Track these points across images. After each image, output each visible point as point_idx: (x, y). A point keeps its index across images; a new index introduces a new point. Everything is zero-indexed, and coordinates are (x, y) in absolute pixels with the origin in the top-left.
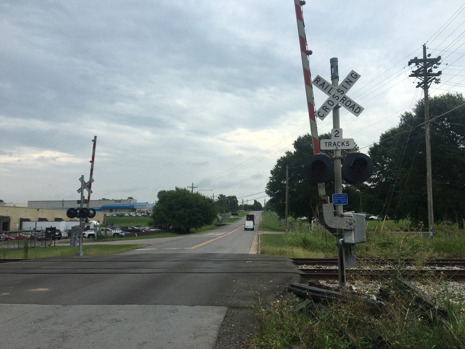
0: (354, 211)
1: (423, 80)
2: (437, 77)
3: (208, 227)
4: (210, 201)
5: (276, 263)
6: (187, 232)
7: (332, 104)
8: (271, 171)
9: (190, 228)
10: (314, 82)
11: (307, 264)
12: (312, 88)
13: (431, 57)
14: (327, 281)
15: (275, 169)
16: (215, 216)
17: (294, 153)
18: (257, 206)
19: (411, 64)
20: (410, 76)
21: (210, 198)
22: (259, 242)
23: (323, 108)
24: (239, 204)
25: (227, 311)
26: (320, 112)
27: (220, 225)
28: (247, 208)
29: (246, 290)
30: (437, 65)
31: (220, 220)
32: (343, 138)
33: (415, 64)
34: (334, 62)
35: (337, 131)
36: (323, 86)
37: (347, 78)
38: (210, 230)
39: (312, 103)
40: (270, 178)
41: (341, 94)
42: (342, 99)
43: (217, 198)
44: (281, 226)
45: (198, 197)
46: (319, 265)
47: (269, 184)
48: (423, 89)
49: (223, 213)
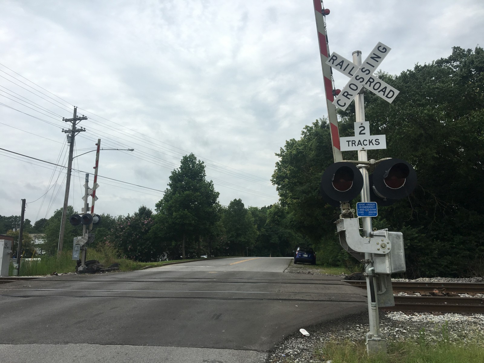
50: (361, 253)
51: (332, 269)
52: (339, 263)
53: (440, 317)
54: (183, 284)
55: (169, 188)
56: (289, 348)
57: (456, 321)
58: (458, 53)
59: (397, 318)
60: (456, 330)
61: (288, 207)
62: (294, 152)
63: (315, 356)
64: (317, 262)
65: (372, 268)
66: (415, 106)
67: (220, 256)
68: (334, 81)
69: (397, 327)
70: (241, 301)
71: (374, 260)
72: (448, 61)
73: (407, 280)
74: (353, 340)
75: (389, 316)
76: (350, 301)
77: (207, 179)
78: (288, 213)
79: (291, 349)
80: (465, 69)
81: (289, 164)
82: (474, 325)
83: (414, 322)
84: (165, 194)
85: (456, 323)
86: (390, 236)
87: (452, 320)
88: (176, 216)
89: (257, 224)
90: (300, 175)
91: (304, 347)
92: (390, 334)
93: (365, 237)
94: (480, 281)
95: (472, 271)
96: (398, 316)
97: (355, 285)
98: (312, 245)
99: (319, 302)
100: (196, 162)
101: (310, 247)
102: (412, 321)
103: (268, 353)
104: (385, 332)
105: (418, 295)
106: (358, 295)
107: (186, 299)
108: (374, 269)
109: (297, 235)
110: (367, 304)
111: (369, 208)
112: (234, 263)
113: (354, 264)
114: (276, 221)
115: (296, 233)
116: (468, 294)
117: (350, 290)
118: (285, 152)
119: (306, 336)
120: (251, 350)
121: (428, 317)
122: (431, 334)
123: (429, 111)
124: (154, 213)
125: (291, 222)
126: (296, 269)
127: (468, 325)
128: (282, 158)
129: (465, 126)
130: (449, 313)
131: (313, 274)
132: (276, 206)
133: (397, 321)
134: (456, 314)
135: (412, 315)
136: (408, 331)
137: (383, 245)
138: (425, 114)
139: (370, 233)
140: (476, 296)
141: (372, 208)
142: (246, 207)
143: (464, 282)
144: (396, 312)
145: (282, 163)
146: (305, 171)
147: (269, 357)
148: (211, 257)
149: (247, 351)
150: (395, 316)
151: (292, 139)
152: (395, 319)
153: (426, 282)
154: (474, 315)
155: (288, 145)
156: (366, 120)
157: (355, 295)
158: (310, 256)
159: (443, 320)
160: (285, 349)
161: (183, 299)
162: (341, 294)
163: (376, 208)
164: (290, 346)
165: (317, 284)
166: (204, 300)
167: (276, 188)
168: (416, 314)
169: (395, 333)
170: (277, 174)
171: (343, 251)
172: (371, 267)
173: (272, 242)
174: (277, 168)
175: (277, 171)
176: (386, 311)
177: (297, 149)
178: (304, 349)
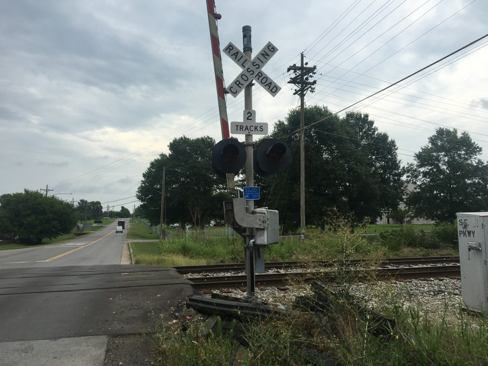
0: (267, 207)
1: (300, 87)
2: (313, 86)
3: (66, 236)
4: (69, 206)
5: (158, 273)
6: (38, 242)
7: (246, 79)
8: (144, 174)
9: (43, 238)
10: (226, 50)
11: (193, 272)
12: (221, 59)
13: (308, 66)
14: (220, 290)
15: (148, 172)
16: (75, 224)
17: (169, 156)
18: (124, 213)
19: (290, 71)
20: (288, 82)
21: (70, 202)
22: (130, 251)
23: (236, 83)
24: (104, 210)
25: (108, 342)
26: (232, 87)
27: (80, 234)
28: (112, 215)
29: (129, 310)
30: (313, 74)
31: (80, 229)
32: (256, 122)
33: (293, 71)
34: (247, 31)
35: (249, 113)
36: (236, 56)
37: (264, 50)
38: (68, 240)
39: (221, 78)
40: (142, 181)
41: (257, 68)
42: (258, 74)
43: (77, 204)
44: (151, 233)
45: (53, 201)
46: (206, 273)
47: (141, 188)
48: (300, 96)
49: (84, 220)
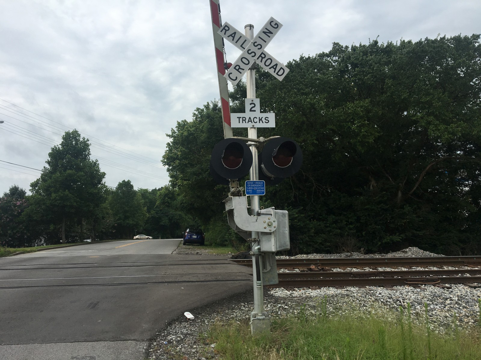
50: (248, 232)
51: (219, 249)
52: (226, 243)
53: (317, 291)
54: (59, 271)
55: (47, 166)
56: (171, 333)
57: (331, 295)
58: (337, 49)
59: (279, 294)
60: (331, 303)
61: (179, 188)
62: (186, 133)
63: (198, 341)
64: (206, 243)
65: (259, 247)
66: (299, 95)
67: (106, 240)
68: (225, 53)
69: (279, 304)
70: (123, 286)
71: (260, 239)
72: (329, 55)
73: (288, 258)
74: (237, 319)
75: (272, 293)
76: (235, 280)
77: (92, 158)
78: (178, 195)
79: (174, 335)
80: (343, 63)
81: (181, 145)
82: (346, 297)
83: (294, 297)
84: (42, 173)
85: (332, 296)
86: (276, 215)
87: (328, 293)
88: (55, 198)
89: (147, 206)
90: (191, 157)
91: (188, 331)
92: (273, 311)
93: (252, 216)
94: (349, 256)
95: (342, 247)
96: (280, 292)
97: (241, 263)
98: (201, 226)
99: (205, 283)
100: (80, 139)
101: (200, 228)
102: (293, 296)
103: (148, 342)
104: (269, 309)
105: (297, 271)
106: (244, 274)
107: (58, 288)
108: (260, 247)
109: (187, 217)
110: (251, 282)
111: (257, 187)
112: (120, 247)
113: (240, 243)
114: (166, 202)
115: (186, 215)
116: (339, 268)
117: (236, 269)
118: (176, 133)
119: (191, 319)
120: (129, 340)
121: (306, 292)
122: (309, 309)
123: (311, 100)
124: (29, 193)
125: (181, 204)
126: (185, 250)
127: (342, 297)
128: (173, 139)
129: (341, 116)
130: (325, 287)
131: (201, 255)
132: (166, 188)
133: (279, 297)
134: (331, 288)
135: (292, 291)
136: (289, 307)
137: (270, 223)
138: (308, 102)
139: (258, 211)
140: (347, 270)
141: (260, 187)
142: (136, 188)
143: (336, 258)
144: (278, 288)
145: (173, 144)
146: (196, 153)
147: (149, 346)
148: (95, 240)
149: (124, 341)
150: (277, 292)
151: (184, 120)
152: (277, 296)
153: (304, 258)
154: (346, 288)
155: (180, 126)
156: (256, 98)
157: (240, 274)
158: (199, 236)
159: (320, 294)
160: (167, 336)
161: (55, 288)
162: (227, 273)
163: (263, 186)
164: (173, 332)
165: (205, 264)
166: (81, 287)
167: (167, 169)
168: (296, 289)
169: (277, 310)
170: (168, 155)
171: (230, 231)
172: (257, 246)
173: (162, 224)
174: (168, 149)
175: (167, 152)
176: (269, 288)
177: (189, 130)
178: (187, 334)
